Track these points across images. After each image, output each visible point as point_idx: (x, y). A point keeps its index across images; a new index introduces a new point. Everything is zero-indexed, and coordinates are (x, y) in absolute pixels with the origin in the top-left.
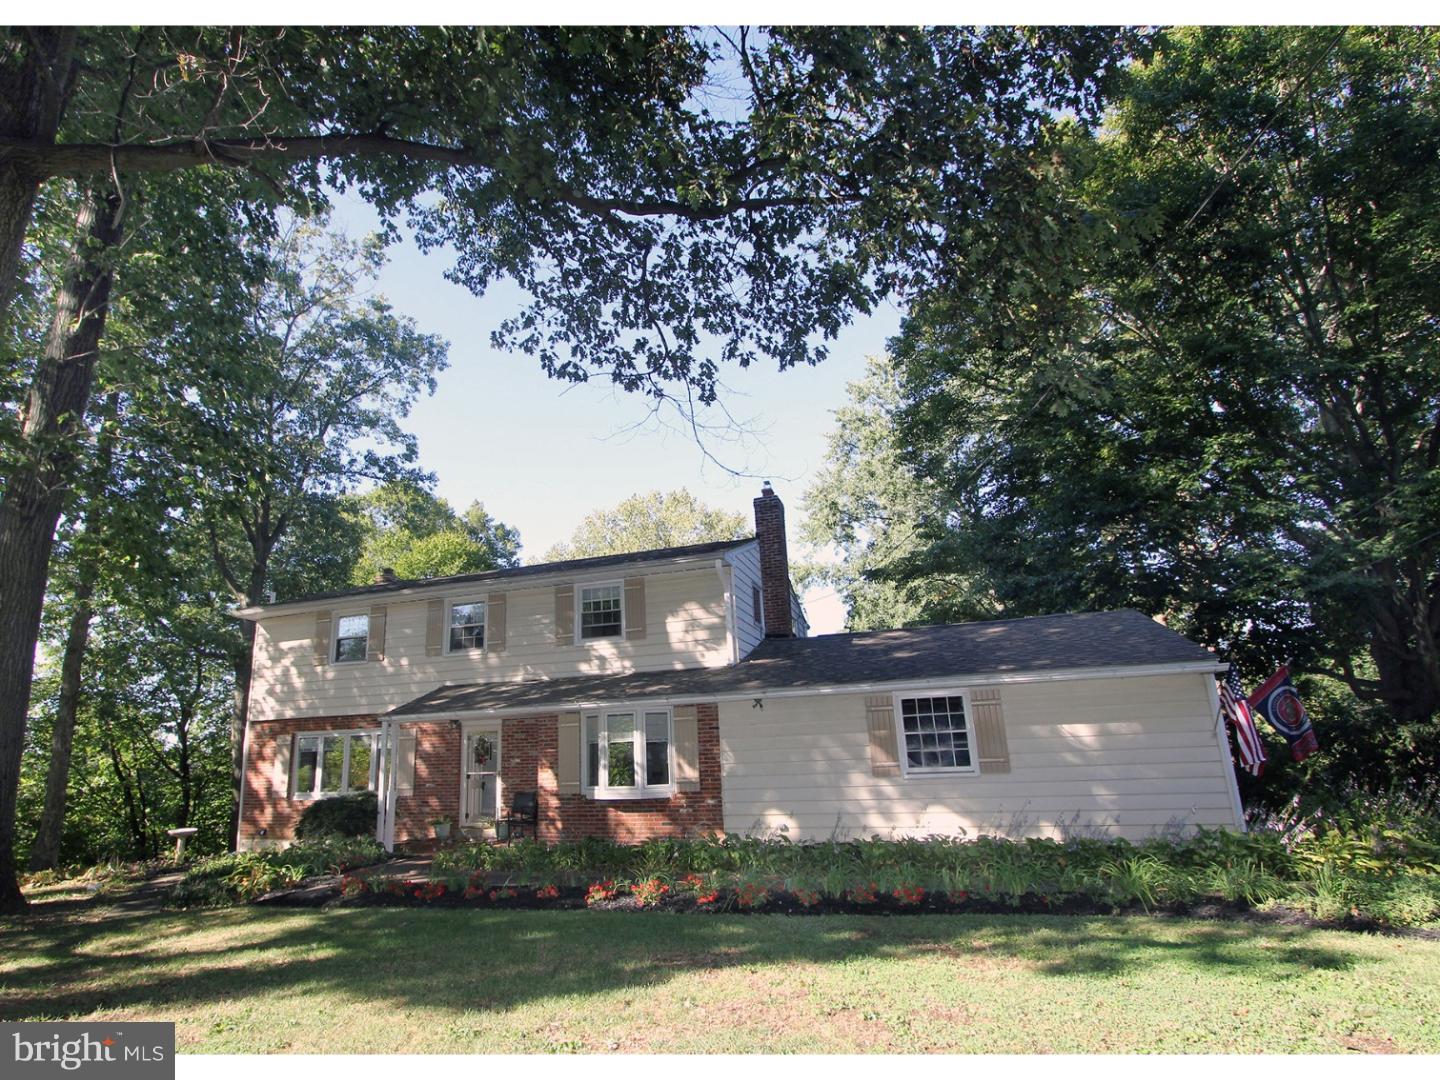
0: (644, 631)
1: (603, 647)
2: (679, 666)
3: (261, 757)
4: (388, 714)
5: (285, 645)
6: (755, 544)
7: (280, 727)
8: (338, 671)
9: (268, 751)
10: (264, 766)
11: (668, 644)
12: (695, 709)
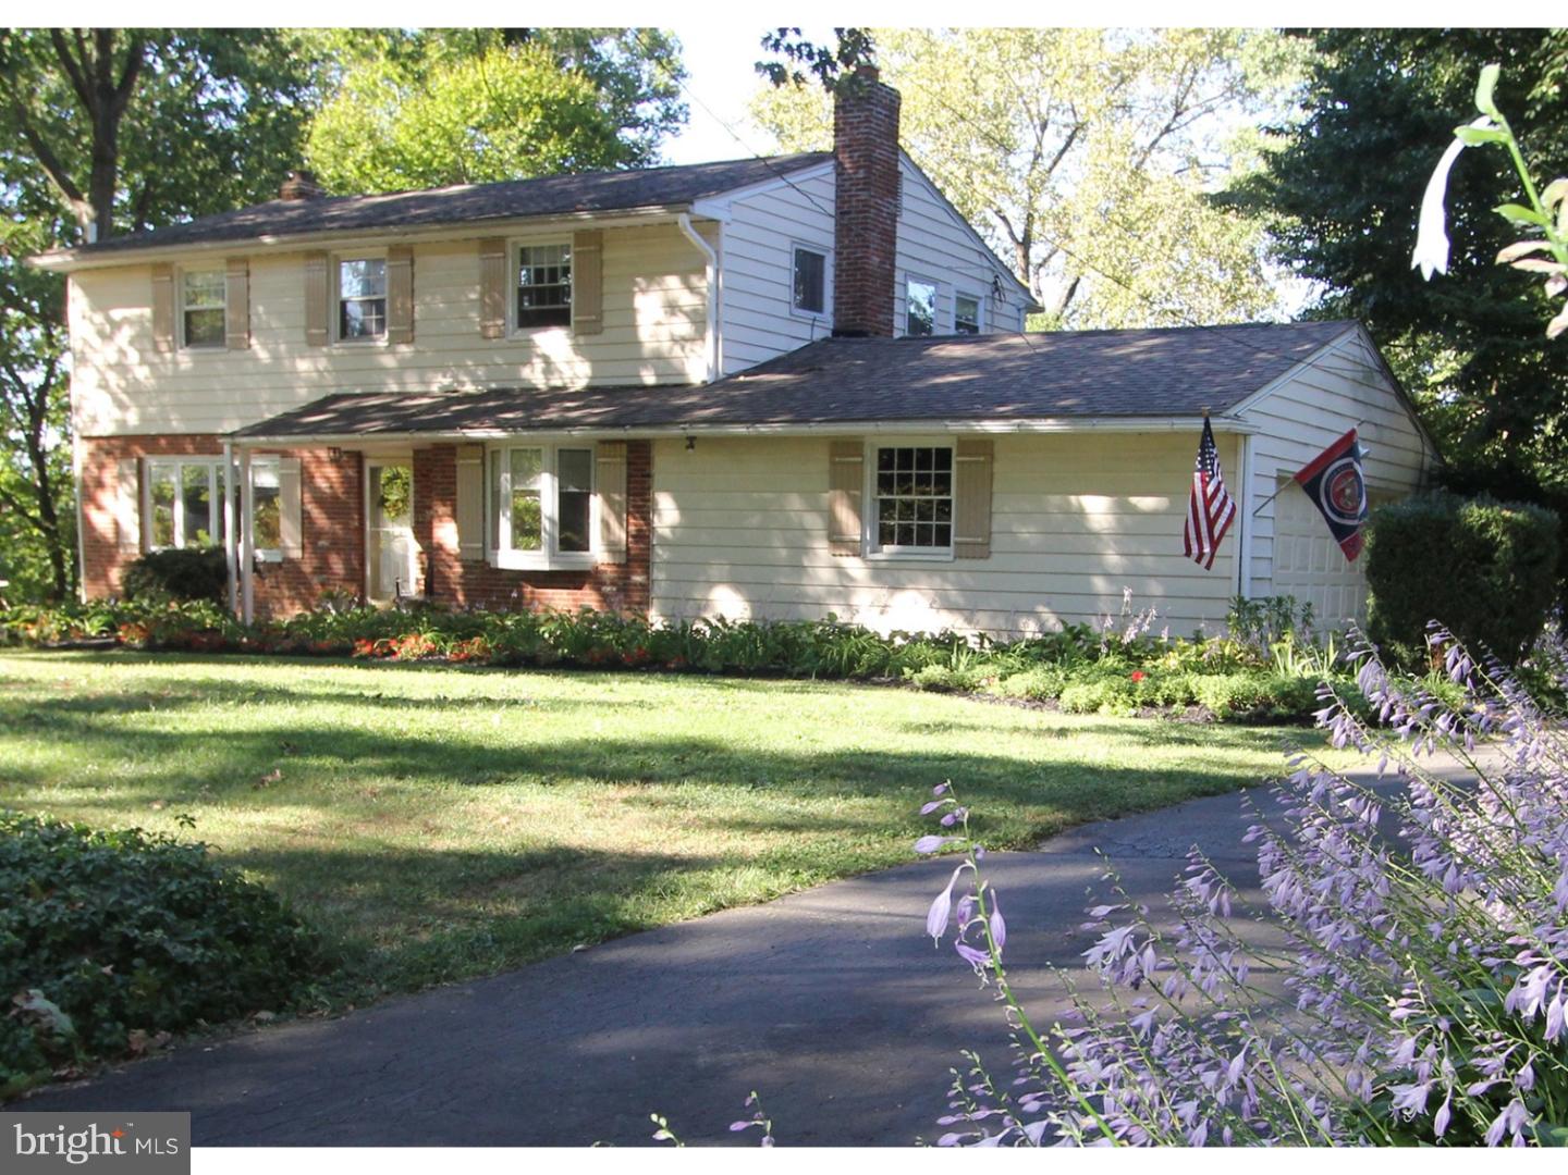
0: (599, 320)
1: (553, 342)
2: (649, 379)
3: (100, 484)
4: (232, 435)
5: (117, 314)
6: (827, 169)
7: (121, 446)
8: (195, 362)
9: (109, 476)
10: (105, 497)
11: (638, 344)
12: (624, 447)
